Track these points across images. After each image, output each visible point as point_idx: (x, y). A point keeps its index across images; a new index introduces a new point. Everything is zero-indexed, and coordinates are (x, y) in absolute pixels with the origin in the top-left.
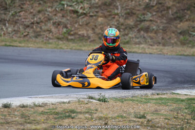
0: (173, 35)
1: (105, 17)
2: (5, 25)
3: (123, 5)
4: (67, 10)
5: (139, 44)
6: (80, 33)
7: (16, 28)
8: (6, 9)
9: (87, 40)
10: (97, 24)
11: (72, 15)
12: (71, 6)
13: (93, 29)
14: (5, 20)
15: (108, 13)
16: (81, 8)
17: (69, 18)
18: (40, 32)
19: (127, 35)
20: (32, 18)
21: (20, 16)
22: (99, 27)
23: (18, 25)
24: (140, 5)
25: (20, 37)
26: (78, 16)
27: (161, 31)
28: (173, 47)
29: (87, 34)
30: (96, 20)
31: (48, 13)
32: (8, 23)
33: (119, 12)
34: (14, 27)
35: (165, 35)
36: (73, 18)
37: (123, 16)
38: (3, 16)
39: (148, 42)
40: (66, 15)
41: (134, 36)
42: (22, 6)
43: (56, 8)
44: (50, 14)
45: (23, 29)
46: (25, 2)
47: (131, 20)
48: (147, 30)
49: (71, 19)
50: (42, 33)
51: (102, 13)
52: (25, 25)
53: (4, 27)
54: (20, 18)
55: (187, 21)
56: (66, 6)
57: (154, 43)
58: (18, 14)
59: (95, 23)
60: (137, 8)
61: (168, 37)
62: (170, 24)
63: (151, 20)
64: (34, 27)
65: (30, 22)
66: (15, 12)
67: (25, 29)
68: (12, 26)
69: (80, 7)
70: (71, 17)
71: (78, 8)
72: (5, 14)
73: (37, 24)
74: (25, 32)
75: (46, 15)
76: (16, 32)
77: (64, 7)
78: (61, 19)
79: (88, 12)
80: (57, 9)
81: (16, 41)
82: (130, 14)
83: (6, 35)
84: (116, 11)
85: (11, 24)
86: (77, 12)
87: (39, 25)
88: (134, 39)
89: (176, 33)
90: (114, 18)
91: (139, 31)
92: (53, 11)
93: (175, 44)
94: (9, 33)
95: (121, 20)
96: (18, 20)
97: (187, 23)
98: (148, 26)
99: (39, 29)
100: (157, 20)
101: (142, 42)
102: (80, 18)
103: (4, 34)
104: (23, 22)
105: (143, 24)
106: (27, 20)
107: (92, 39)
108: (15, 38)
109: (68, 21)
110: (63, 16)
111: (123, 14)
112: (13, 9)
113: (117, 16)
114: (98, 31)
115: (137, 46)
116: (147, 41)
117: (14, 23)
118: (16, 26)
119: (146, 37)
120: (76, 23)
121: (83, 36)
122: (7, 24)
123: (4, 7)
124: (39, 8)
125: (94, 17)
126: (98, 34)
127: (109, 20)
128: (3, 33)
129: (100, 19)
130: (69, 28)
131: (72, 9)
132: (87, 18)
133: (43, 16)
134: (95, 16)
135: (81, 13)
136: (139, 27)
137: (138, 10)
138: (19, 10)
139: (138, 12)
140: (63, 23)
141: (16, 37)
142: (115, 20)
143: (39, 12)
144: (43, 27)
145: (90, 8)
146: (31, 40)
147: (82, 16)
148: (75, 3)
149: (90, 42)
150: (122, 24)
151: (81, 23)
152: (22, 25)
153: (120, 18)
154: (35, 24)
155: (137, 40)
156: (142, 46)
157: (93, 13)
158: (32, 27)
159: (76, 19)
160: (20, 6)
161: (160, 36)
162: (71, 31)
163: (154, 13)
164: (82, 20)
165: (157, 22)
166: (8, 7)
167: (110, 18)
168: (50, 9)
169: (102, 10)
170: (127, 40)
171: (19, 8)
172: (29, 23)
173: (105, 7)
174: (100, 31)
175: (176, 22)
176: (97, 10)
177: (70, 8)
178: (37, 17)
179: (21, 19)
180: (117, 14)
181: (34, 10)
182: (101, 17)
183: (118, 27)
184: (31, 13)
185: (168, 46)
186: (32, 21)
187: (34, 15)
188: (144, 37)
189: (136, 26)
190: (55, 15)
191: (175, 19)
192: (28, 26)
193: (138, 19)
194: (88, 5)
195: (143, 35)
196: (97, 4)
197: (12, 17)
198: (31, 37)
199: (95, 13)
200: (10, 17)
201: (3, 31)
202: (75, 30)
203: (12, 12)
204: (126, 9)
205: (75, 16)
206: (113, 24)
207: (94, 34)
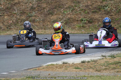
0: (49, 23)
1: (9, 15)
3: (18, 8)
13: (3, 23)
15: (10, 14)
22: (6, 22)
24: (27, 7)
27: (41, 21)
28: (50, 30)
30: (4, 17)
33: (16, 12)
35: (44, 24)
39: (36, 28)
48: (34, 21)
51: (6, 14)
55: (55, 15)
57: (39, 28)
59: (4, 19)
61: (46, 25)
62: (46, 17)
63: (35, 16)
82: (23, 13)
84: (14, 12)
89: (50, 22)
93: (51, 29)
95: (18, 17)
97: (55, 16)
98: (34, 19)
100: (38, 15)
105: (31, 18)
111: (18, 14)
113: (15, 15)
114: (5, 24)
116: (35, 27)
119: (34, 25)
126: (6, 26)
127: (11, 17)
129: (6, 17)
134: (3, 15)
136: (29, 20)
137: (27, 11)
139: (27, 12)
142: (14, 17)
149: (2, 30)
150: (19, 19)
153: (17, 16)
157: (1, 14)
161: (41, 24)
163: (37, 12)
165: (39, 17)
167: (11, 16)
169: (6, 12)
173: (8, 10)
174: (7, 24)
175: (49, 16)
176: (3, 12)
182: (6, 16)
183: (17, 21)
185: (47, 29)
191: (49, 14)
193: (28, 16)
195: (32, 24)
196: (3, 8)
199: (3, 14)
204: (20, 10)
206: (13, 20)
207: (4, 26)
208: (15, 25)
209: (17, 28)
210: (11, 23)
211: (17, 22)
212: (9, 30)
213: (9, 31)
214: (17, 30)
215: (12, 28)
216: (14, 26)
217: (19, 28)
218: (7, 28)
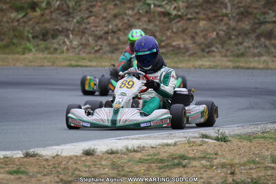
1: (209, 19)
2: (68, 36)
3: (233, 2)
4: (154, 12)
5: (259, 56)
6: (174, 44)
7: (84, 41)
8: (69, 14)
9: (184, 53)
10: (197, 31)
11: (163, 18)
12: (159, 6)
13: (193, 38)
14: (68, 30)
15: (213, 14)
16: (175, 8)
17: (157, 23)
18: (117, 44)
19: (241, 44)
20: (105, 26)
21: (89, 23)
22: (201, 35)
23: (87, 35)
25: (90, 53)
26: (171, 20)
29: (185, 46)
30: (196, 24)
31: (129, 18)
32: (72, 34)
33: (228, 12)
34: (81, 39)
36: (164, 23)
37: (235, 18)
38: (65, 25)
39: (272, 52)
40: (153, 19)
41: (251, 45)
42: (91, 9)
43: (139, 10)
44: (131, 19)
45: (94, 42)
46: (94, 3)
47: (247, 23)
48: (269, 35)
49: (161, 24)
50: (120, 46)
51: (204, 14)
52: (96, 35)
53: (66, 40)
54: (88, 26)
56: (152, 6)
58: (85, 21)
59: (196, 29)
60: (254, 5)
63: (275, 22)
64: (110, 38)
65: (103, 32)
66: (82, 18)
67: (96, 41)
68: (78, 38)
69: (173, 7)
70: (160, 22)
71: (170, 8)
72: (68, 21)
73: (113, 34)
74: (96, 46)
75: (125, 21)
76: (84, 46)
77: (150, 8)
78: (147, 25)
79: (185, 13)
80: (141, 11)
81: (84, 59)
82: (244, 14)
83: (71, 51)
84: (224, 11)
85: (77, 35)
86: (169, 14)
87: (116, 36)
88: (251, 50)
90: (222, 20)
91: (258, 38)
92: (136, 14)
94: (75, 48)
95: (233, 23)
96: (86, 28)
98: (271, 30)
99: (115, 41)
101: (263, 53)
102: (173, 22)
103: (68, 50)
104: (93, 31)
105: (263, 27)
106: (99, 29)
107: (192, 52)
108: (83, 55)
109: (156, 28)
110: (149, 21)
111: (234, 15)
112: (79, 14)
113: (225, 18)
114: (199, 39)
115: (256, 59)
116: (270, 51)
117: (80, 33)
118: (84, 38)
119: (269, 46)
120: (168, 30)
121: (179, 48)
122: (71, 36)
123: (65, 11)
124: (116, 11)
125: (194, 21)
126: (200, 45)
127: (215, 24)
128: (65, 48)
129: (202, 23)
130: (159, 37)
131: (162, 10)
132: (184, 22)
133: (120, 22)
134: (195, 18)
135: (175, 15)
136: (258, 31)
137: (256, 8)
138: (87, 16)
139: (255, 11)
140: (150, 30)
141: (84, 52)
142: (223, 24)
143: (115, 16)
144: (121, 38)
145: (187, 7)
146: (106, 56)
147: (176, 20)
148: (165, 2)
149: (189, 56)
150: (234, 29)
151: (175, 30)
152: (92, 35)
153: (230, 20)
154: (110, 34)
155: (256, 51)
156: (264, 58)
157: (191, 14)
158: (107, 39)
159: (168, 25)
160: (87, 9)
162: (162, 41)
164: (176, 26)
166: (71, 11)
167: (216, 22)
168: (130, 12)
169: (204, 10)
170: (241, 52)
171: (87, 12)
172: (101, 33)
173: (209, 5)
174: (203, 40)
176: (197, 10)
177: (159, 9)
178: (112, 24)
179: (91, 28)
180: (226, 15)
181: (108, 14)
182: (203, 20)
183: (229, 33)
184: (104, 18)
186: (106, 29)
187: (108, 21)
188: (266, 46)
189: (254, 30)
190: (139, 19)
192: (100, 37)
193: (256, 21)
194: (184, 4)
195: (264, 43)
196: (196, 1)
197: (77, 25)
198: (105, 53)
199: (195, 15)
200: (75, 25)
201: (66, 45)
202: (167, 39)
203: (78, 18)
204: (239, 7)
205: (166, 19)
206: (220, 30)
207: (194, 45)
209: (227, 50)
210: (214, 39)
212: (205, 57)
214: (226, 56)
215: (214, 51)
216: (218, 46)
217: (232, 52)
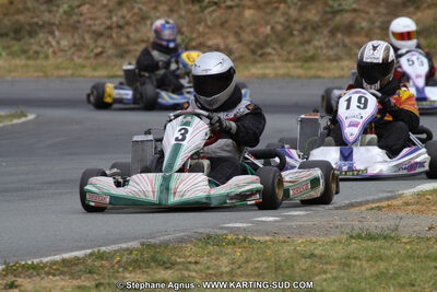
208: (282, 42)
211: (288, 30)
213: (259, 66)
218: (253, 52)
